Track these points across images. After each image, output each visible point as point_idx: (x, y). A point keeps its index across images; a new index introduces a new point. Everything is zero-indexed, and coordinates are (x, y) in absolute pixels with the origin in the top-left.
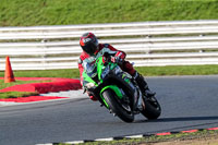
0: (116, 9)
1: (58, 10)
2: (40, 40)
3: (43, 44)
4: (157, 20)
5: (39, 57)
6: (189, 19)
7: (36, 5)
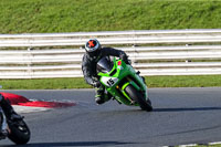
0: (108, 16)
1: (51, 17)
2: (26, 48)
3: (29, 52)
4: (149, 29)
5: (26, 65)
6: (181, 28)
7: (29, 11)
